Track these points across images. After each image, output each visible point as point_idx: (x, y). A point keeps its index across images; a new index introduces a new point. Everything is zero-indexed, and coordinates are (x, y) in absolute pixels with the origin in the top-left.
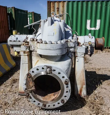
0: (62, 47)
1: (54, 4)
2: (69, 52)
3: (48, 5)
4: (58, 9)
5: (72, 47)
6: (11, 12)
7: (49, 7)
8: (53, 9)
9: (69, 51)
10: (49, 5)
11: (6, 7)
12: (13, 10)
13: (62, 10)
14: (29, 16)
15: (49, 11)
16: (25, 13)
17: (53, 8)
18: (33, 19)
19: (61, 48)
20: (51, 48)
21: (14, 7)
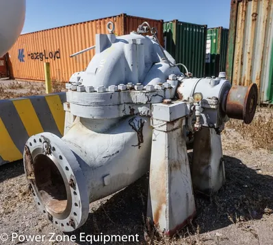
0: (103, 101)
1: (246, 5)
2: (137, 114)
3: (232, 8)
4: (256, 15)
5: (141, 104)
6: (170, 30)
7: (234, 14)
8: (243, 18)
9: (135, 112)
10: (235, 9)
11: (163, 21)
12: (174, 24)
13: (266, 18)
14: (211, 37)
15: (234, 21)
16: (202, 29)
17: (244, 15)
18: (219, 42)
19: (101, 103)
20: (80, 102)
21: (177, 20)
